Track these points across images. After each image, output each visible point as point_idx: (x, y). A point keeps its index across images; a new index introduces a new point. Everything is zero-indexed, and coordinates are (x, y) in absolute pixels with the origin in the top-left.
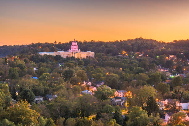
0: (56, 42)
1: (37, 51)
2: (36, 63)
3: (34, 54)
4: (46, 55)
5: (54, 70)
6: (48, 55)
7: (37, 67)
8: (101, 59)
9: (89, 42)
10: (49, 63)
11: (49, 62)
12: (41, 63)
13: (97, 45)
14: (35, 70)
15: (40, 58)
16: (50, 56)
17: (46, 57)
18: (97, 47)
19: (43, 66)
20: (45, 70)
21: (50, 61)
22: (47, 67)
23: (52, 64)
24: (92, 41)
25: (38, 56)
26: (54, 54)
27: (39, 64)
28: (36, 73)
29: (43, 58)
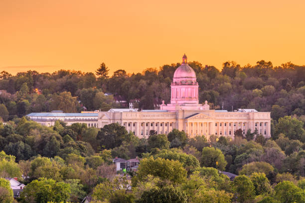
0: (103, 69)
1: (22, 110)
2: (17, 161)
3: (10, 119)
4: (63, 124)
5: (96, 190)
6: (69, 124)
7: (23, 178)
8: (298, 141)
9: (247, 70)
10: (75, 160)
11: (75, 155)
12: (40, 158)
13: (284, 84)
14: (15, 191)
15: (36, 136)
16: (78, 131)
17: (63, 134)
18: (283, 91)
19: (49, 174)
20: (57, 189)
21: (81, 149)
22: (65, 176)
23: (88, 163)
24: (262, 63)
25: (27, 129)
26: (97, 120)
27: (31, 162)
28: (19, 200)
29: (51, 138)
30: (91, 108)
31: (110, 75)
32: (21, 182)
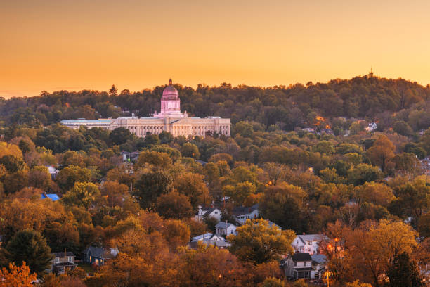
0: (113, 89)
1: (57, 118)
2: (53, 154)
3: (49, 124)
4: (86, 127)
5: (109, 174)
6: (90, 128)
7: (58, 165)
8: (249, 139)
9: (214, 89)
10: (94, 153)
11: (94, 149)
12: (69, 151)
13: (239, 99)
14: (52, 175)
15: (67, 136)
16: (97, 132)
17: (86, 135)
18: (239, 104)
19: (76, 162)
20: (82, 173)
21: (98, 145)
22: (88, 164)
23: (103, 155)
24: (224, 84)
25: (61, 131)
26: (109, 124)
27: (64, 154)
28: (55, 181)
29: (77, 137)
30: (105, 116)
31: (119, 93)
32: (56, 169)
